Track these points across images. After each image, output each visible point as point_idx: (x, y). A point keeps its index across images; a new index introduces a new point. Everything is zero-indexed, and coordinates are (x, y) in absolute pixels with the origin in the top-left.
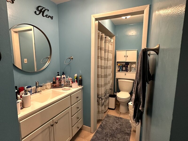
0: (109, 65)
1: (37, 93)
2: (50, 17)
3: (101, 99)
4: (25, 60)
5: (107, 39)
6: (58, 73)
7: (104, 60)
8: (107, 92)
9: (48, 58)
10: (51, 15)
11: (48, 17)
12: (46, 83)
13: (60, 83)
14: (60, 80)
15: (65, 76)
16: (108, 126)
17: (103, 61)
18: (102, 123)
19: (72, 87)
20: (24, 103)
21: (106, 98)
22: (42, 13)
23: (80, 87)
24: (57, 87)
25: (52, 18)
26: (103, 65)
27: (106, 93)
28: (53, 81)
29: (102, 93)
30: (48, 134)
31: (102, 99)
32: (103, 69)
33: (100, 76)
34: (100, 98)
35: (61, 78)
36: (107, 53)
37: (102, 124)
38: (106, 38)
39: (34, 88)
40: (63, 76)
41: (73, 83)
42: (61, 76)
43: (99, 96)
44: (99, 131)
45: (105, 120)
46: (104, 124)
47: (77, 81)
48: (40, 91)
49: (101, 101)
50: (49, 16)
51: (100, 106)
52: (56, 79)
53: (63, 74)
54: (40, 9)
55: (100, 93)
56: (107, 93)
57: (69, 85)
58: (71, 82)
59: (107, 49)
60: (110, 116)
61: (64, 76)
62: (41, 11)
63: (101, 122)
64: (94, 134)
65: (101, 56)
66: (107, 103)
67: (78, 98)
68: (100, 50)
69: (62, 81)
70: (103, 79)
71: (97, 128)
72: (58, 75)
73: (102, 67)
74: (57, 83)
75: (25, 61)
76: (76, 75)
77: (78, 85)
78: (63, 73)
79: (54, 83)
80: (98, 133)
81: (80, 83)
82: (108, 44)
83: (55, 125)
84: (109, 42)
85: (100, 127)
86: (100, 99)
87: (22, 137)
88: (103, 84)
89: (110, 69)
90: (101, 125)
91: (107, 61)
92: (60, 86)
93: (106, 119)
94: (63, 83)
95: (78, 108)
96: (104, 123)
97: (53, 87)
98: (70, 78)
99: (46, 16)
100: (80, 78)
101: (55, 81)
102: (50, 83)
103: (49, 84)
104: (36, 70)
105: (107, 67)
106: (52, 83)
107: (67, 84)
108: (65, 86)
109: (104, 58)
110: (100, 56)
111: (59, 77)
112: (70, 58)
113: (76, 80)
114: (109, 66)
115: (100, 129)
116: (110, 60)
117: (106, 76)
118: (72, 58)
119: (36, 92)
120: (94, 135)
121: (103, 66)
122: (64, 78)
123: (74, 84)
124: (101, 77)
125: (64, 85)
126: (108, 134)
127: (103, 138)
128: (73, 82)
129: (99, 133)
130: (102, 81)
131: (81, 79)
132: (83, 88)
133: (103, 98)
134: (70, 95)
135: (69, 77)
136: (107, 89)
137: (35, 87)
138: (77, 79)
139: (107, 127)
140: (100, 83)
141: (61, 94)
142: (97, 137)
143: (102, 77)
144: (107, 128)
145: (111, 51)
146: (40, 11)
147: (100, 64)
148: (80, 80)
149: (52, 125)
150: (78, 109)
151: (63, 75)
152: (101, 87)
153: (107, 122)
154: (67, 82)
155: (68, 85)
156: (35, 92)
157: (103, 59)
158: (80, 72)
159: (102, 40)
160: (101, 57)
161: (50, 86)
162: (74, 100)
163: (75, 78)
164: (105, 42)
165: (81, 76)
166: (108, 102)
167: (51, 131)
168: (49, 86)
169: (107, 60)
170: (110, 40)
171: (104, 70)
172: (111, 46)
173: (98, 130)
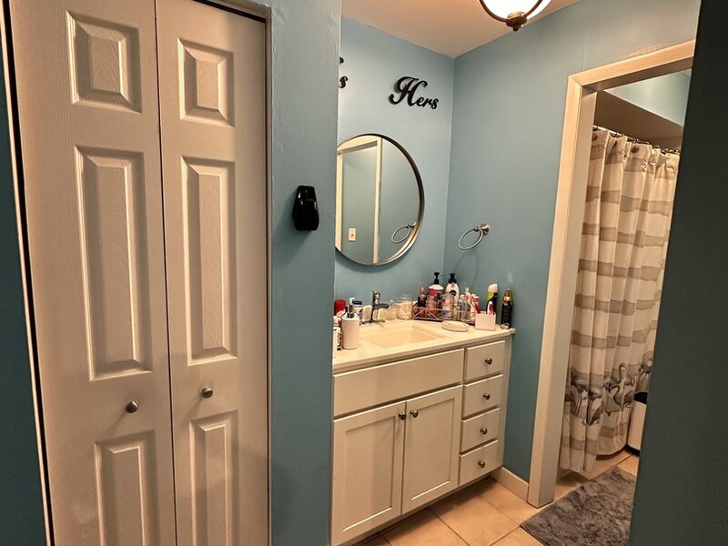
0: (648, 264)
1: (373, 324)
2: (430, 103)
3: (585, 394)
4: (352, 231)
5: (640, 155)
6: (437, 274)
7: (618, 242)
8: (624, 375)
9: (413, 227)
10: (433, 98)
11: (424, 105)
12: (398, 300)
13: (440, 306)
14: (439, 298)
15: (456, 288)
16: (607, 507)
17: (611, 246)
18: (582, 488)
19: (474, 325)
20: (345, 337)
21: (615, 398)
22: (407, 95)
23: (504, 331)
24: (428, 317)
25: (434, 104)
26: (609, 258)
27: (617, 376)
28: (419, 298)
29: (596, 371)
30: (391, 436)
31: (591, 394)
32: (610, 275)
33: (592, 303)
34: (583, 387)
35: (444, 291)
36: (634, 215)
37: (580, 492)
38: (634, 150)
39: (368, 308)
40: (449, 287)
41: (479, 312)
42: (445, 287)
43: (580, 381)
44: (563, 512)
45: (600, 485)
46: (588, 495)
47: (494, 308)
48: (380, 321)
49: (585, 403)
50: (428, 101)
51: (581, 420)
52: (430, 292)
53: (452, 280)
54: (402, 86)
55: (585, 370)
56: (625, 380)
57: (467, 317)
58: (473, 309)
59: (638, 195)
60: (624, 476)
61: (453, 286)
62: (404, 92)
63: (579, 485)
64: (539, 510)
65: (604, 226)
66: (621, 424)
67: (490, 362)
68: (602, 201)
69: (444, 301)
70: (604, 317)
71: (557, 499)
72: (436, 282)
73: (606, 270)
74: (431, 306)
75: (350, 235)
76: (493, 288)
77: (496, 323)
78: (452, 275)
79: (421, 303)
80: (557, 514)
81: (506, 314)
82: (644, 174)
83: (410, 421)
84: (651, 166)
85: (571, 501)
86: (580, 391)
87: (335, 414)
88: (602, 334)
89: (650, 282)
90: (575, 494)
91: (630, 247)
92: (438, 316)
93: (604, 482)
94: (448, 309)
95: (488, 397)
96: (591, 493)
97: (418, 316)
98: (474, 295)
99: (418, 102)
100: (508, 298)
101: (425, 299)
102: (410, 303)
103: (405, 306)
104: (375, 261)
105: (631, 269)
106: (415, 303)
107: (460, 314)
108: (452, 318)
109: (620, 233)
110: (598, 222)
111: (437, 287)
112: (477, 230)
113: (491, 303)
114: (643, 267)
115: (568, 507)
116: (654, 242)
117: (621, 308)
118: (487, 230)
119: (371, 321)
120: (541, 515)
121: (610, 265)
122: (453, 292)
123: (483, 314)
124: (597, 308)
125: (450, 315)
126: (599, 533)
127: (574, 539)
128: (479, 310)
129: (560, 517)
130: (598, 325)
131: (509, 302)
132: (513, 335)
133: (597, 391)
134: (465, 346)
135: (467, 289)
136: (627, 363)
137: (371, 307)
138: (495, 299)
139: (600, 510)
140: (587, 330)
141: (433, 339)
142: (549, 525)
143: (603, 306)
144: (600, 513)
145: (665, 203)
146: (405, 90)
147: (594, 256)
148: (506, 304)
149: (403, 417)
150: (489, 403)
151: (450, 282)
152: (593, 346)
153: (605, 494)
154: (461, 307)
155: (463, 316)
156: (369, 320)
157: (613, 235)
158: (510, 279)
159: (616, 162)
160: (601, 229)
161: (409, 313)
162: (476, 368)
163: (491, 297)
164: (631, 169)
165: (510, 293)
166: (626, 420)
167: (399, 430)
168: (406, 312)
169: (632, 240)
170: (657, 158)
171: (611, 279)
172: (667, 182)
173: (560, 505)
